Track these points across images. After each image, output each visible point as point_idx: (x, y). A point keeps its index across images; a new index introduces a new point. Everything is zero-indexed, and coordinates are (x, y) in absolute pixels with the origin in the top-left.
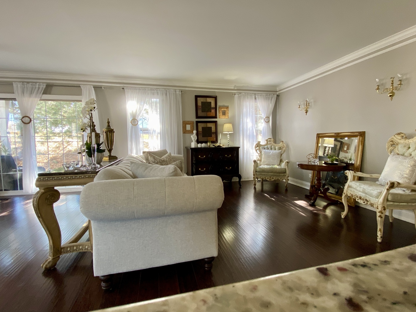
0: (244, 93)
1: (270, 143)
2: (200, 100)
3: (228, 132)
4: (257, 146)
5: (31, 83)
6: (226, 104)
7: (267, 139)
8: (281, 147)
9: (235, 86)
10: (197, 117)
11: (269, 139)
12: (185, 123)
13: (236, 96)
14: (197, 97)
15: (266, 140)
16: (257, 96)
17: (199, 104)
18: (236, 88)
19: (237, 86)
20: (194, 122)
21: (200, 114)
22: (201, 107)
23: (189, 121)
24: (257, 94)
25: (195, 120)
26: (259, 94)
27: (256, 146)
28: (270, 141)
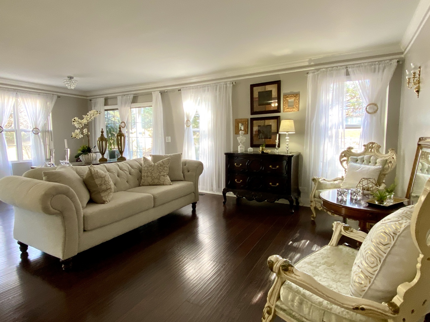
0: (324, 68)
1: (371, 151)
2: (257, 90)
3: (287, 132)
4: (345, 156)
5: (126, 96)
6: (295, 91)
7: (366, 144)
8: (387, 160)
9: (310, 61)
10: (252, 113)
11: (370, 143)
12: (237, 122)
13: (310, 75)
14: (252, 86)
15: (364, 146)
16: (350, 70)
17: (256, 95)
18: (312, 63)
19: (312, 59)
20: (248, 120)
21: (257, 108)
22: (257, 99)
23: (242, 119)
24: (350, 66)
25: (250, 116)
26: (356, 65)
27: (343, 155)
28: (372, 148)
